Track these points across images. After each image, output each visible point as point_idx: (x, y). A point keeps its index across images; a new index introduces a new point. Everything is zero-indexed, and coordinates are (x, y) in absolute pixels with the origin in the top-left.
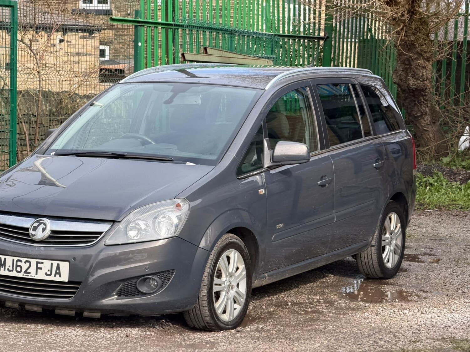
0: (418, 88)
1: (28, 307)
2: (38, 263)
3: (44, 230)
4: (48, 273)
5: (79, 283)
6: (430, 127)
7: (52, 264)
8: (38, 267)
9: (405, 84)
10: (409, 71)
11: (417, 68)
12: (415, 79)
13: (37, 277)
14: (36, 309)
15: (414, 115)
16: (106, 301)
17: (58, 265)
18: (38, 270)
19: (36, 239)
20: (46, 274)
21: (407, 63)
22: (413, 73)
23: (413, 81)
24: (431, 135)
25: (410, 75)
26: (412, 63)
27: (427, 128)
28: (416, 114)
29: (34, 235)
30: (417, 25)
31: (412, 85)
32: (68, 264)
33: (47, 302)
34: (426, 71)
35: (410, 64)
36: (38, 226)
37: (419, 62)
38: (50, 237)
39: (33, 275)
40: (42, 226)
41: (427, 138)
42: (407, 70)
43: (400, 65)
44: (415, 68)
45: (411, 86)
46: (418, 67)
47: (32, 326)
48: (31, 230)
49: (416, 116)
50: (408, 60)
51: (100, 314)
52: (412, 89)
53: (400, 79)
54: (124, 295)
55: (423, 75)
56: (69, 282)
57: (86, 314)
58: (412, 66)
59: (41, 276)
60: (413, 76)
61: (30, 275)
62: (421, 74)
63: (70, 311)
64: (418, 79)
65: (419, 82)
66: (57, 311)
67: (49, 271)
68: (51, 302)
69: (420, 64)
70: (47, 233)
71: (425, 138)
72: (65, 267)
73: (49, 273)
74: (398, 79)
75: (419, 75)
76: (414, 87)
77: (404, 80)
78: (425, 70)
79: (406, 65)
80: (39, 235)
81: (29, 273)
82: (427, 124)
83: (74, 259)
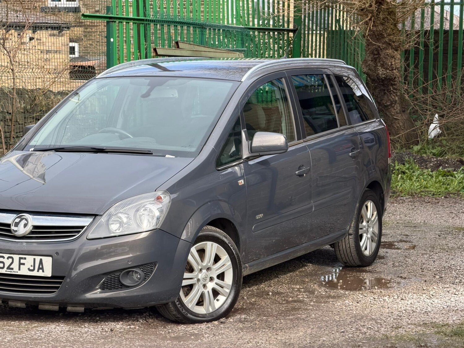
0: (388, 78)
1: (11, 304)
2: (20, 258)
3: (25, 225)
4: (30, 269)
5: (62, 278)
6: (400, 115)
7: (34, 259)
8: (21, 262)
9: (374, 73)
10: (378, 60)
11: (386, 58)
12: (384, 68)
13: (20, 273)
14: (19, 305)
15: (383, 104)
16: (90, 295)
17: (41, 260)
18: (21, 266)
19: (18, 235)
20: (29, 270)
21: (376, 53)
22: (382, 62)
23: (383, 71)
24: (401, 124)
25: (379, 65)
26: (381, 53)
27: (397, 117)
28: (386, 103)
29: (16, 231)
30: (385, 15)
31: (382, 75)
32: (50, 258)
33: (31, 297)
34: (394, 61)
35: (379, 54)
36: (20, 221)
37: (387, 51)
38: (32, 232)
39: (15, 271)
40: (24, 222)
41: (398, 127)
42: (376, 60)
43: (370, 55)
44: (384, 57)
45: (380, 76)
46: (387, 56)
47: (17, 323)
48: (12, 226)
49: (385, 104)
50: (377, 50)
51: (83, 308)
52: (382, 79)
53: (369, 69)
54: (107, 288)
55: (392, 64)
56: (52, 277)
57: (69, 308)
58: (381, 55)
59: (24, 271)
60: (382, 66)
61: (12, 271)
62: (390, 64)
63: (53, 306)
64: (387, 69)
65: (388, 71)
66: (41, 307)
67: (31, 266)
68: (35, 297)
69: (388, 54)
70: (29, 228)
71: (396, 127)
72: (48, 262)
73: (32, 268)
74: (368, 69)
75: (388, 64)
76: (383, 76)
77: (374, 69)
78: (394, 59)
79: (374, 55)
80: (21, 230)
81: (12, 269)
82: (397, 113)
83: (57, 253)
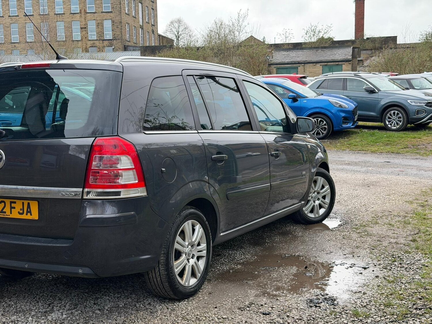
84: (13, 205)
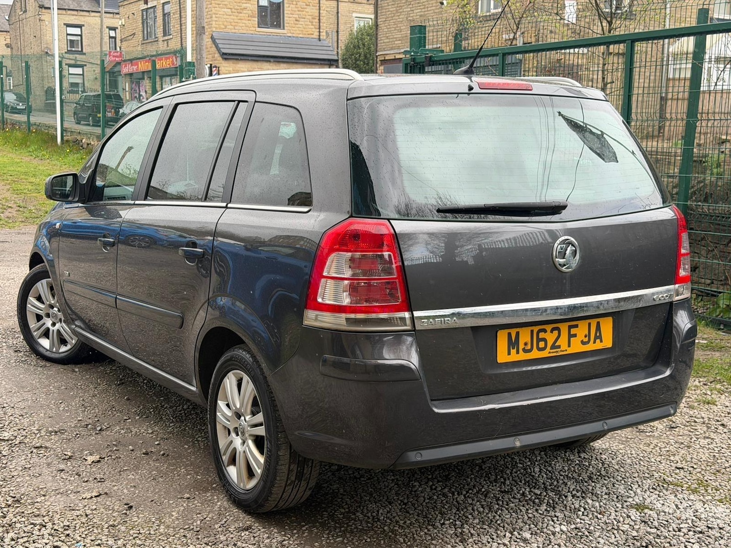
84: (573, 331)
